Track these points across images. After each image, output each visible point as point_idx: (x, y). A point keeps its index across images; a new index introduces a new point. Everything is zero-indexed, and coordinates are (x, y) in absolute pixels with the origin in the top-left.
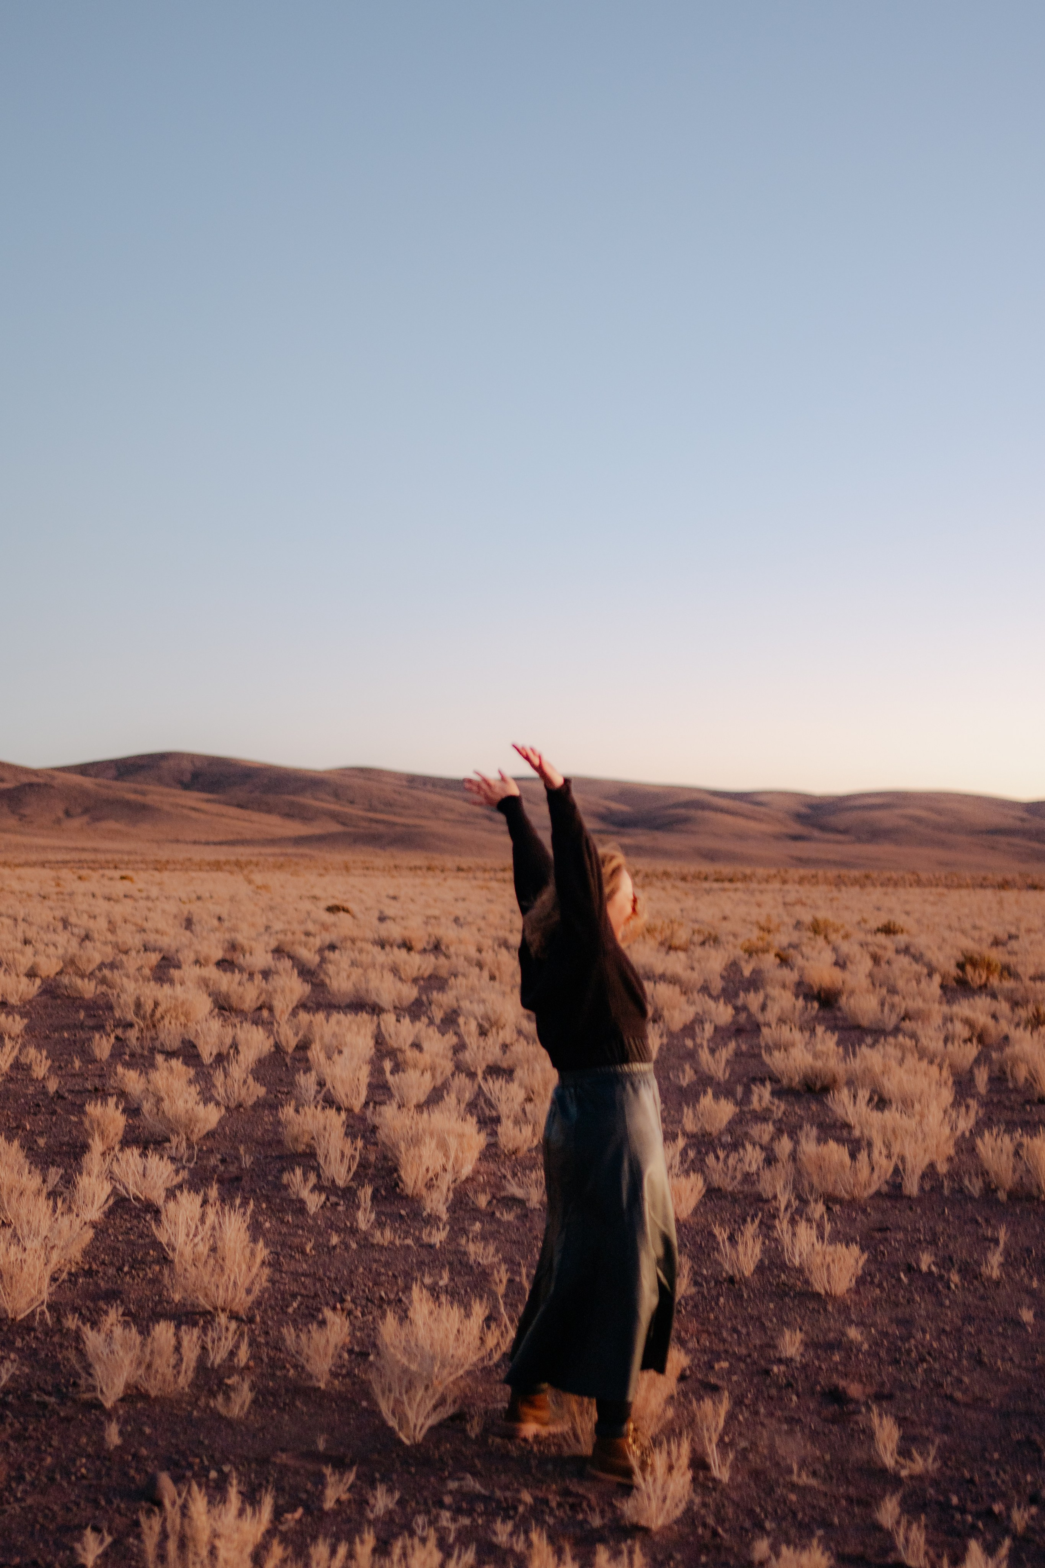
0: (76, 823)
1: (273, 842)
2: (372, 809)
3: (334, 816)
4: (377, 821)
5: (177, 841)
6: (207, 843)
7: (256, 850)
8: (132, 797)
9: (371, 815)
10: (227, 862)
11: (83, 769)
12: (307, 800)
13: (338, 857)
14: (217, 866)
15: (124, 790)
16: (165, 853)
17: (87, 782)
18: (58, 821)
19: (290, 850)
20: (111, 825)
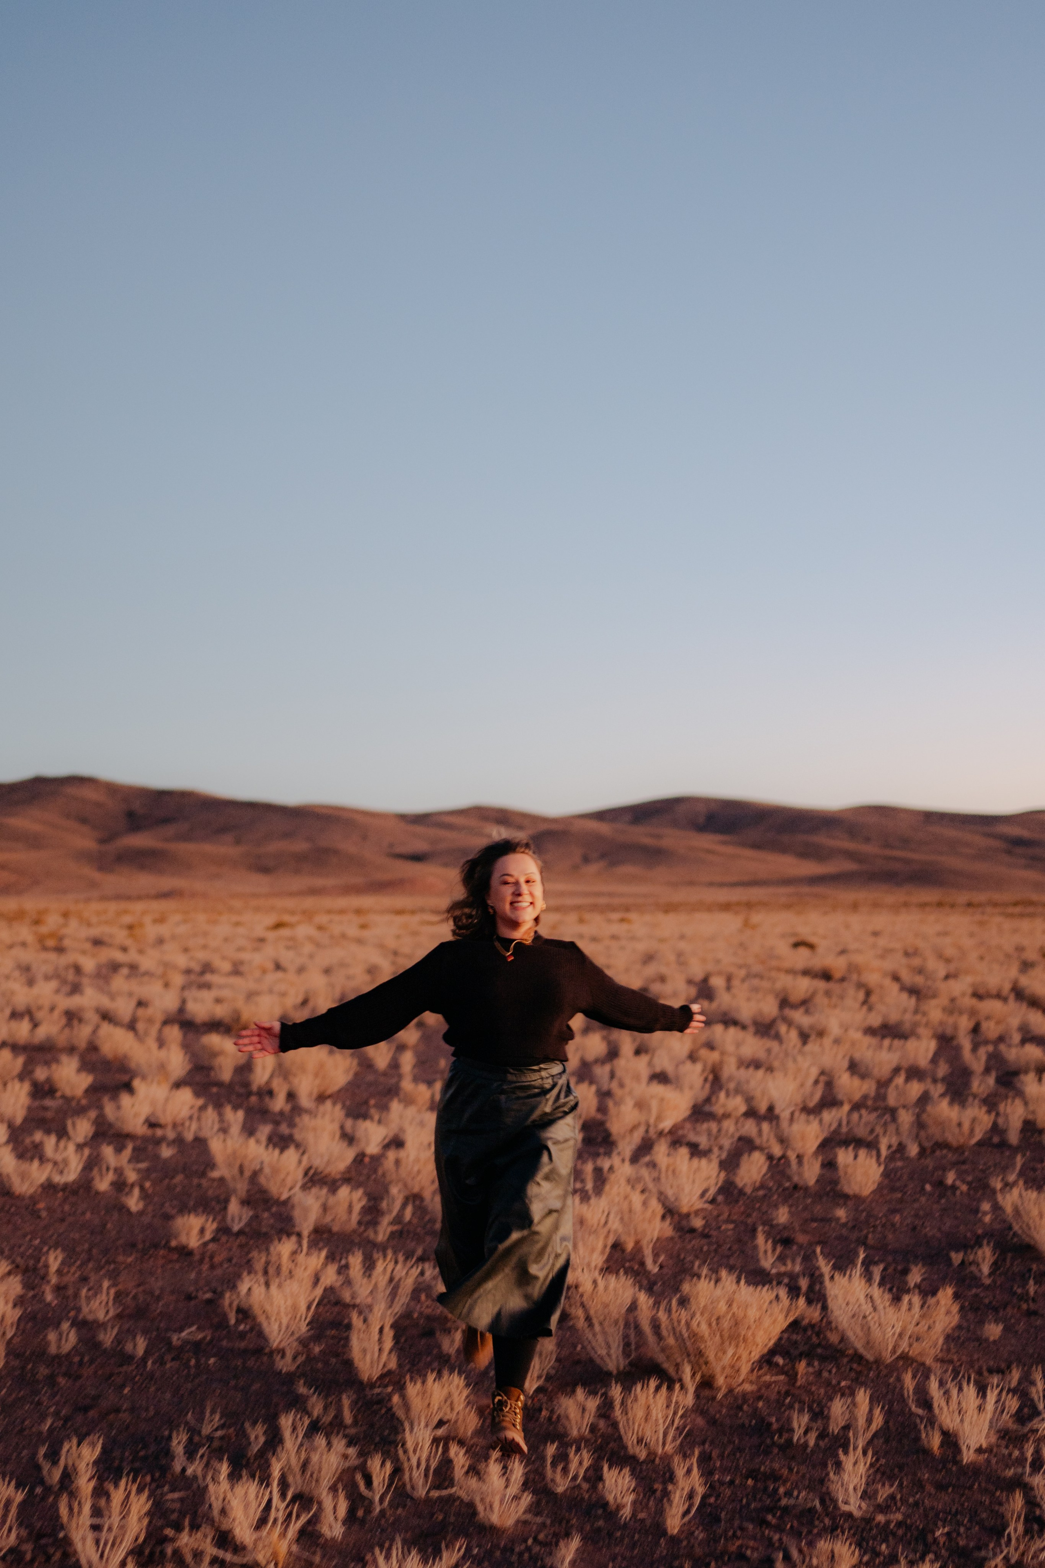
0: (592, 868)
1: (787, 882)
2: (887, 845)
3: (850, 855)
4: (895, 859)
5: (691, 883)
6: (722, 885)
7: (771, 890)
8: (647, 841)
9: (888, 852)
10: (738, 904)
11: (601, 816)
12: (821, 839)
13: (848, 895)
14: (726, 907)
15: (641, 834)
16: (680, 895)
17: (604, 828)
18: (575, 868)
19: (806, 889)
20: (627, 869)
